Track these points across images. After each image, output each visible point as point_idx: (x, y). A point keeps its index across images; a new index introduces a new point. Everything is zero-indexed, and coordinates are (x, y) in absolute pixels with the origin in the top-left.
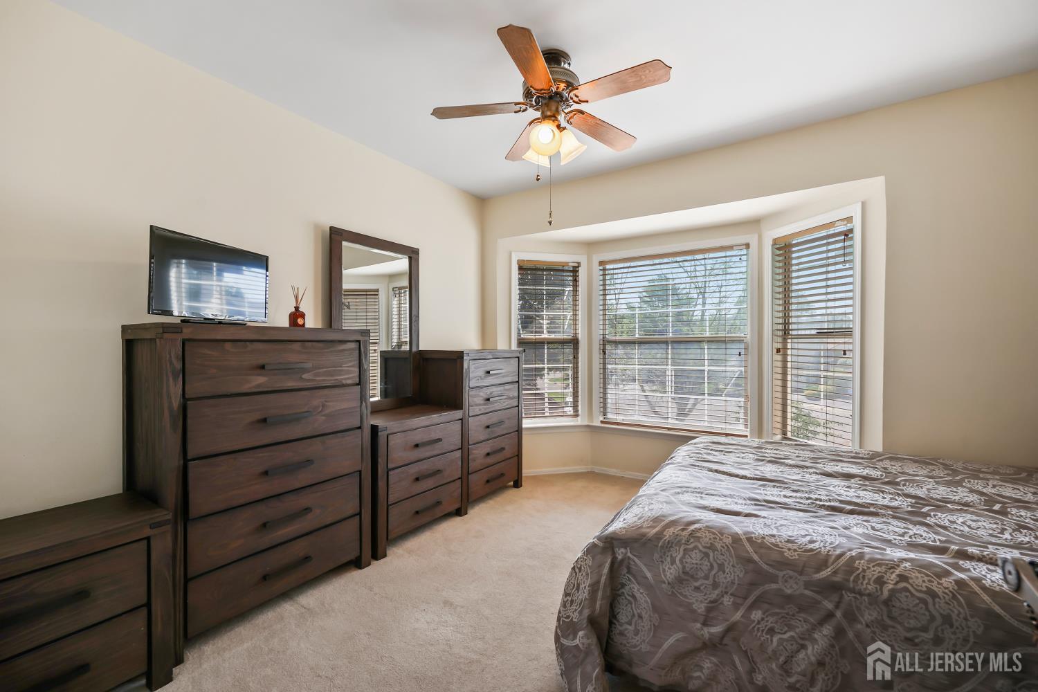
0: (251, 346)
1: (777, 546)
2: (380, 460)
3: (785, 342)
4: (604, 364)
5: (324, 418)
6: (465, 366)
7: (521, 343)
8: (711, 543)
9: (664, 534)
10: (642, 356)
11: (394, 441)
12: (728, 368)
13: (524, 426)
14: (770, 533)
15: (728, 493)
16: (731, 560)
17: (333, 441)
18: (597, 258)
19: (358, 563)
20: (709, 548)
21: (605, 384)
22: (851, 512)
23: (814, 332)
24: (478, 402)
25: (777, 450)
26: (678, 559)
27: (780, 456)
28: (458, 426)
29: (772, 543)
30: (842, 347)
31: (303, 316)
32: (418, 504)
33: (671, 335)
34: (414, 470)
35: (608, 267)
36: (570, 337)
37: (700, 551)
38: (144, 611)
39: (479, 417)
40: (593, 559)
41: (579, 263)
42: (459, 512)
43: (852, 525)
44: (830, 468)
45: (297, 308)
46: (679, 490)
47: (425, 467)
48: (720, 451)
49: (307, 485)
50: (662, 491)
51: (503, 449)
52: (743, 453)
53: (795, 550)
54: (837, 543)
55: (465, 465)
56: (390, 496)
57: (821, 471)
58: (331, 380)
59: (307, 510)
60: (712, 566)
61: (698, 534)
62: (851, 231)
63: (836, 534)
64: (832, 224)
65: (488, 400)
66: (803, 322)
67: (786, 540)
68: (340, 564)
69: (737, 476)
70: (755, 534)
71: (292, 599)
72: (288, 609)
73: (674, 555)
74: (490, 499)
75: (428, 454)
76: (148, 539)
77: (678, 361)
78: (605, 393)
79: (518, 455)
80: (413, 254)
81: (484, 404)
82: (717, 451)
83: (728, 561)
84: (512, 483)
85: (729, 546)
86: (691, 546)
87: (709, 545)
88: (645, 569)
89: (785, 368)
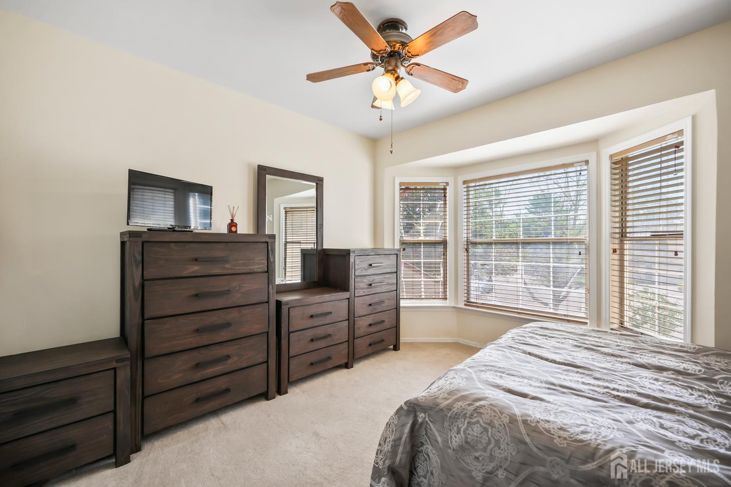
0: (188, 246)
1: (549, 431)
2: (283, 325)
3: (622, 243)
4: (468, 260)
5: (240, 295)
6: (352, 260)
7: (403, 243)
8: (491, 420)
9: (454, 406)
10: (498, 254)
11: (293, 313)
12: (570, 265)
13: (401, 305)
14: (547, 418)
15: (528, 374)
16: (506, 438)
17: (246, 311)
18: (461, 179)
19: (266, 396)
20: (489, 424)
21: (468, 275)
22: (646, 406)
23: (648, 235)
24: (362, 287)
25: (600, 338)
26: (462, 429)
27: (600, 344)
28: (346, 303)
29: (545, 429)
30: (674, 248)
31: (236, 225)
32: (313, 358)
33: (521, 238)
34: (310, 334)
35: (471, 185)
36: (441, 239)
37: (481, 426)
38: (112, 415)
39: (363, 297)
40: (399, 419)
41: (447, 184)
42: (347, 366)
43: (638, 420)
44: (646, 359)
45: (232, 220)
46: (483, 368)
47: (320, 332)
48: (544, 335)
49: (228, 340)
50: (469, 367)
51: (383, 321)
52: (565, 339)
53: (565, 439)
54: (612, 436)
55: (351, 332)
56: (291, 351)
57: (634, 362)
58: (246, 269)
59: (228, 357)
60: (489, 439)
61: (482, 411)
62: (682, 143)
63: (616, 427)
64: (663, 138)
65: (371, 285)
66: (638, 226)
67: (559, 427)
68: (252, 395)
69: (547, 360)
70: (531, 417)
71: (218, 416)
72: (213, 423)
73: (460, 426)
74: (373, 358)
75: (321, 323)
76: (115, 369)
77: (528, 258)
78: (468, 283)
79: (396, 327)
80: (319, 182)
81: (368, 288)
82: (541, 335)
83: (503, 438)
84: (392, 347)
85: (506, 425)
86: (474, 420)
87: (489, 422)
88: (436, 434)
89: (622, 266)
